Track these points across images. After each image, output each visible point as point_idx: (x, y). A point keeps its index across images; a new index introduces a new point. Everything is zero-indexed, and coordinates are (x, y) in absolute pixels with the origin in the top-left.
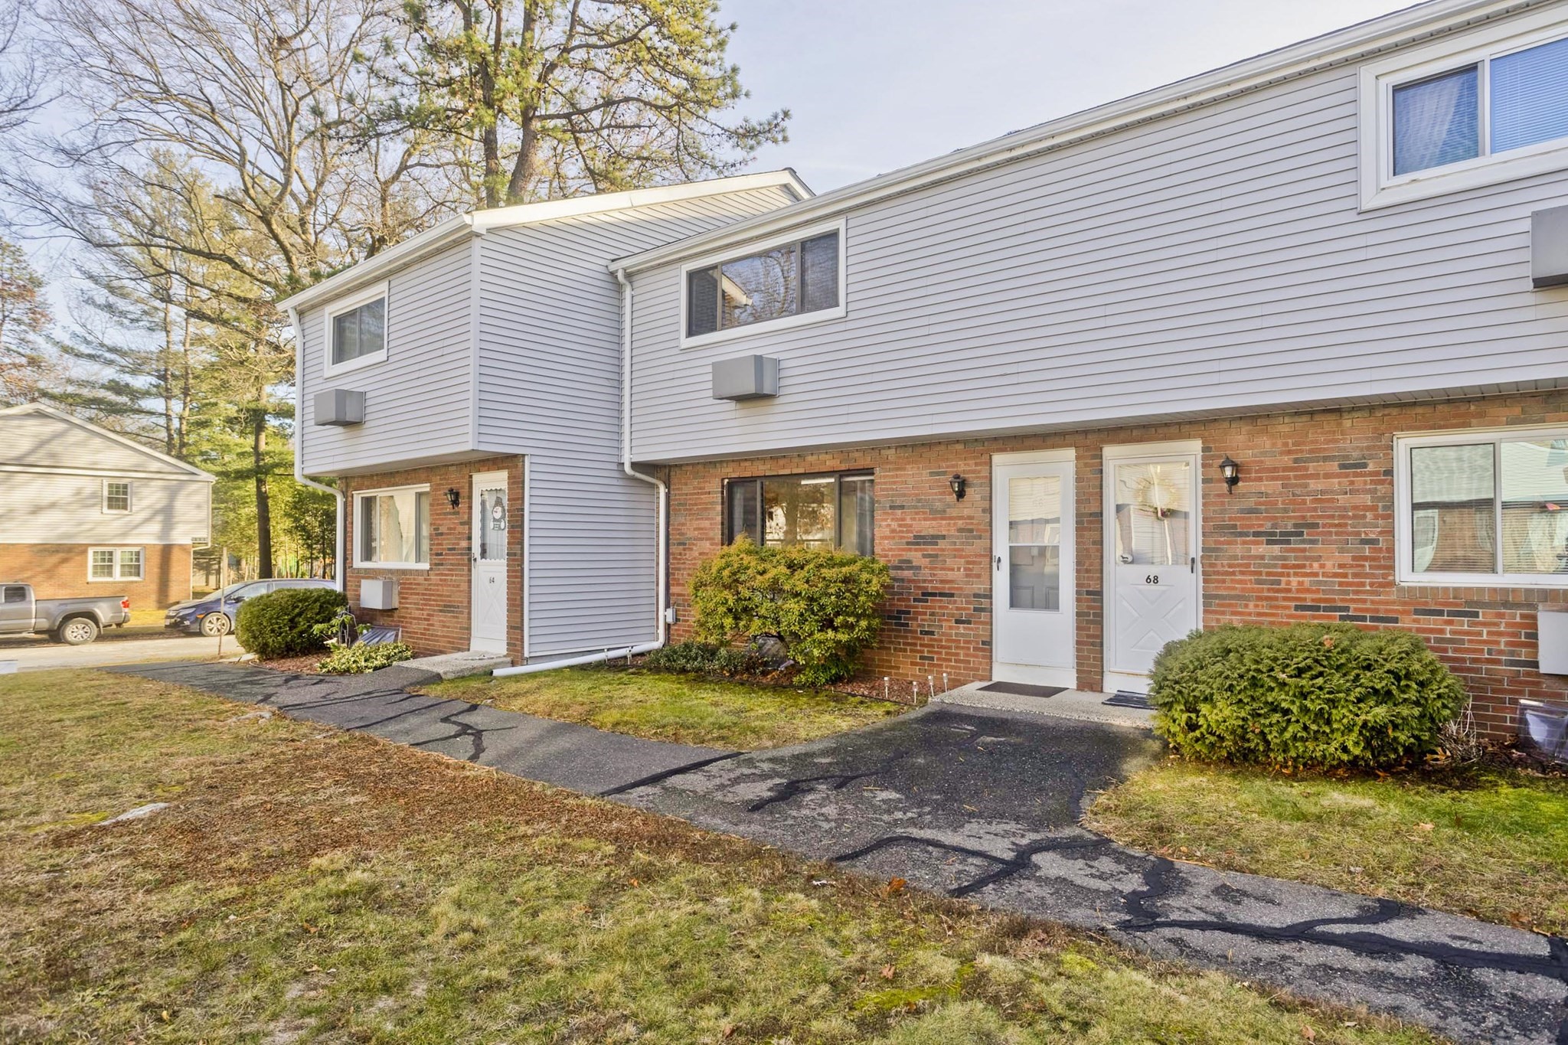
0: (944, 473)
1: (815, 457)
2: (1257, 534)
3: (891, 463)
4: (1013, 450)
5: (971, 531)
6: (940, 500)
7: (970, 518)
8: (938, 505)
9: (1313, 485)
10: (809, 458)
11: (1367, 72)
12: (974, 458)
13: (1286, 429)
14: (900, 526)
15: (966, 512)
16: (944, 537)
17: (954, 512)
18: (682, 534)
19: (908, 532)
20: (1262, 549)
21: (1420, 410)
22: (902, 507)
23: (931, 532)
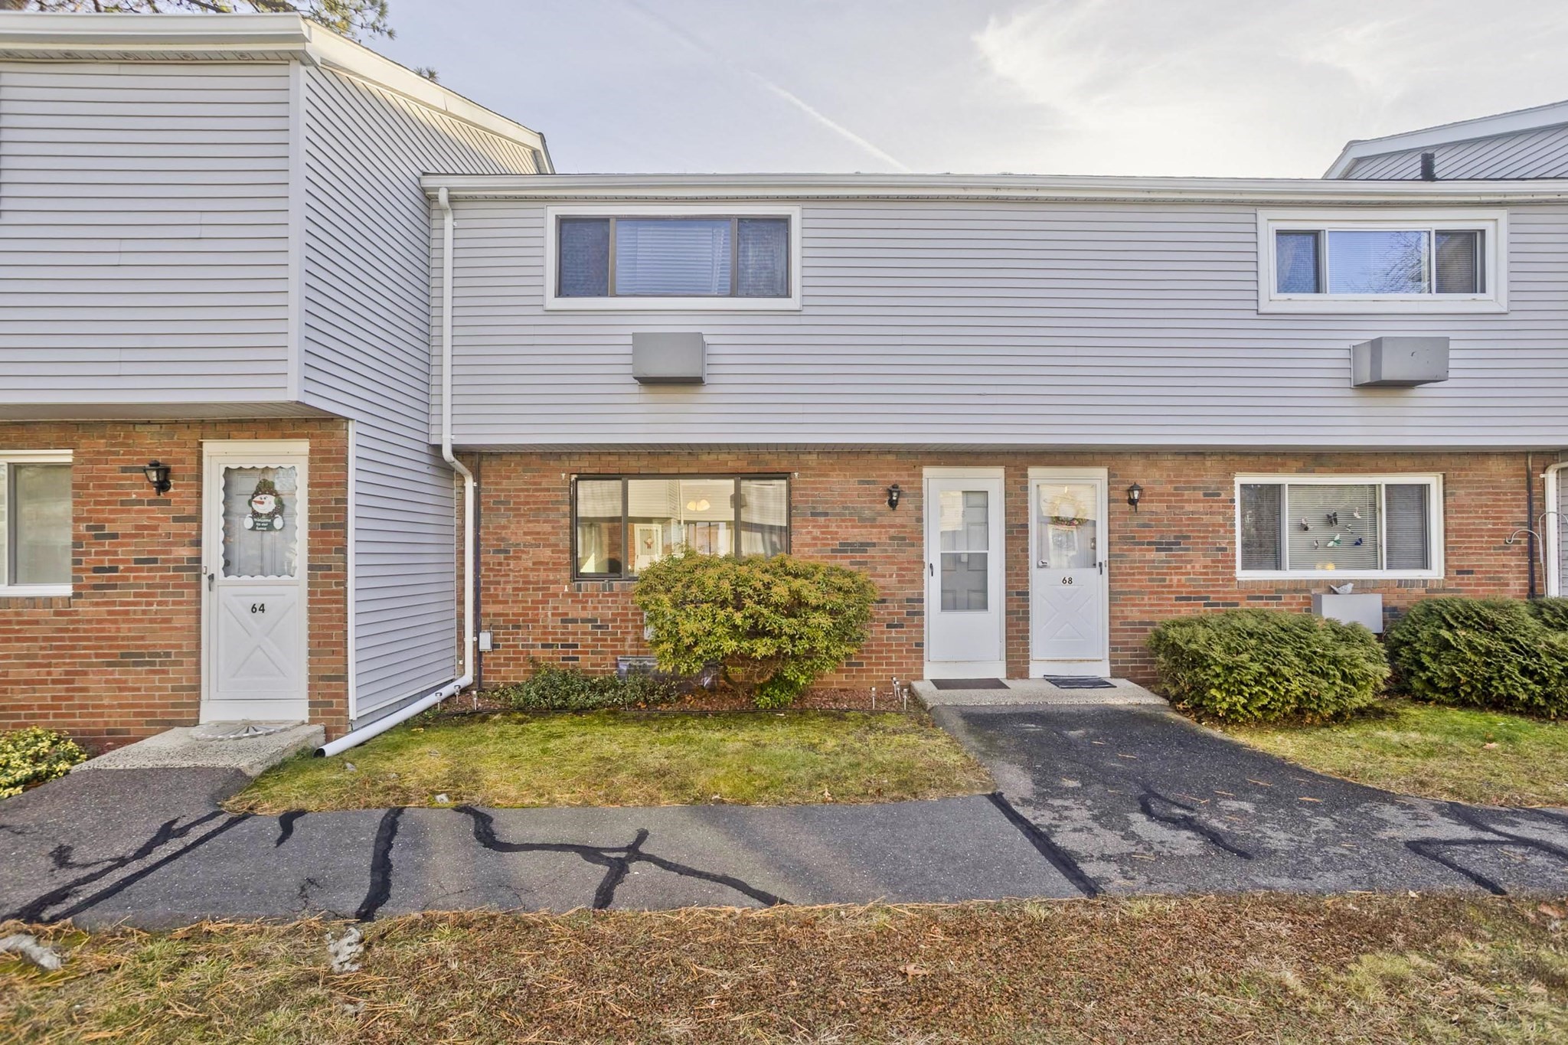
0: (874, 482)
1: (713, 457)
2: (1149, 544)
3: (812, 469)
4: (947, 464)
5: (904, 539)
6: (870, 508)
7: (903, 526)
8: (867, 513)
9: (1189, 507)
10: (705, 457)
11: (1264, 214)
12: (907, 469)
13: (1169, 464)
14: (823, 533)
15: (898, 521)
16: (874, 545)
17: (886, 521)
18: (503, 539)
19: (832, 539)
20: (1153, 555)
21: (1251, 458)
22: (826, 514)
23: (860, 539)
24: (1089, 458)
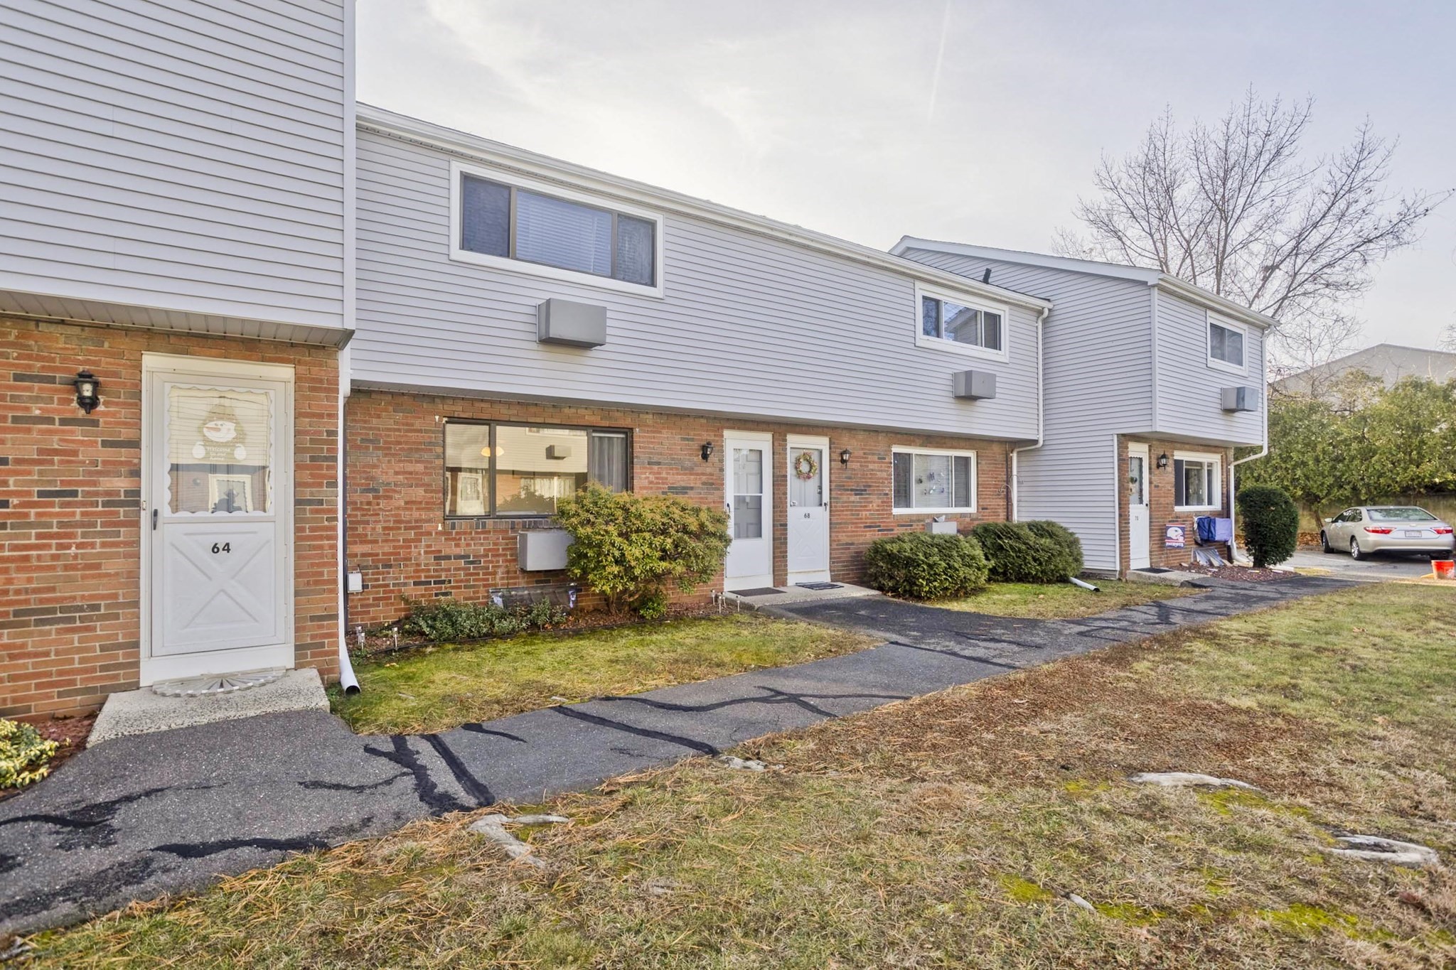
0: (692, 440)
1: (573, 410)
2: (852, 490)
3: (648, 426)
4: (739, 429)
5: (713, 484)
6: (689, 460)
7: (711, 474)
8: (688, 464)
9: (871, 466)
10: (566, 410)
11: (919, 284)
12: (713, 431)
13: (861, 437)
14: (657, 478)
15: (709, 470)
16: (692, 488)
17: (699, 470)
18: (373, 478)
19: (663, 483)
20: (853, 498)
21: (899, 436)
22: (659, 463)
23: (683, 484)
24: (821, 430)
